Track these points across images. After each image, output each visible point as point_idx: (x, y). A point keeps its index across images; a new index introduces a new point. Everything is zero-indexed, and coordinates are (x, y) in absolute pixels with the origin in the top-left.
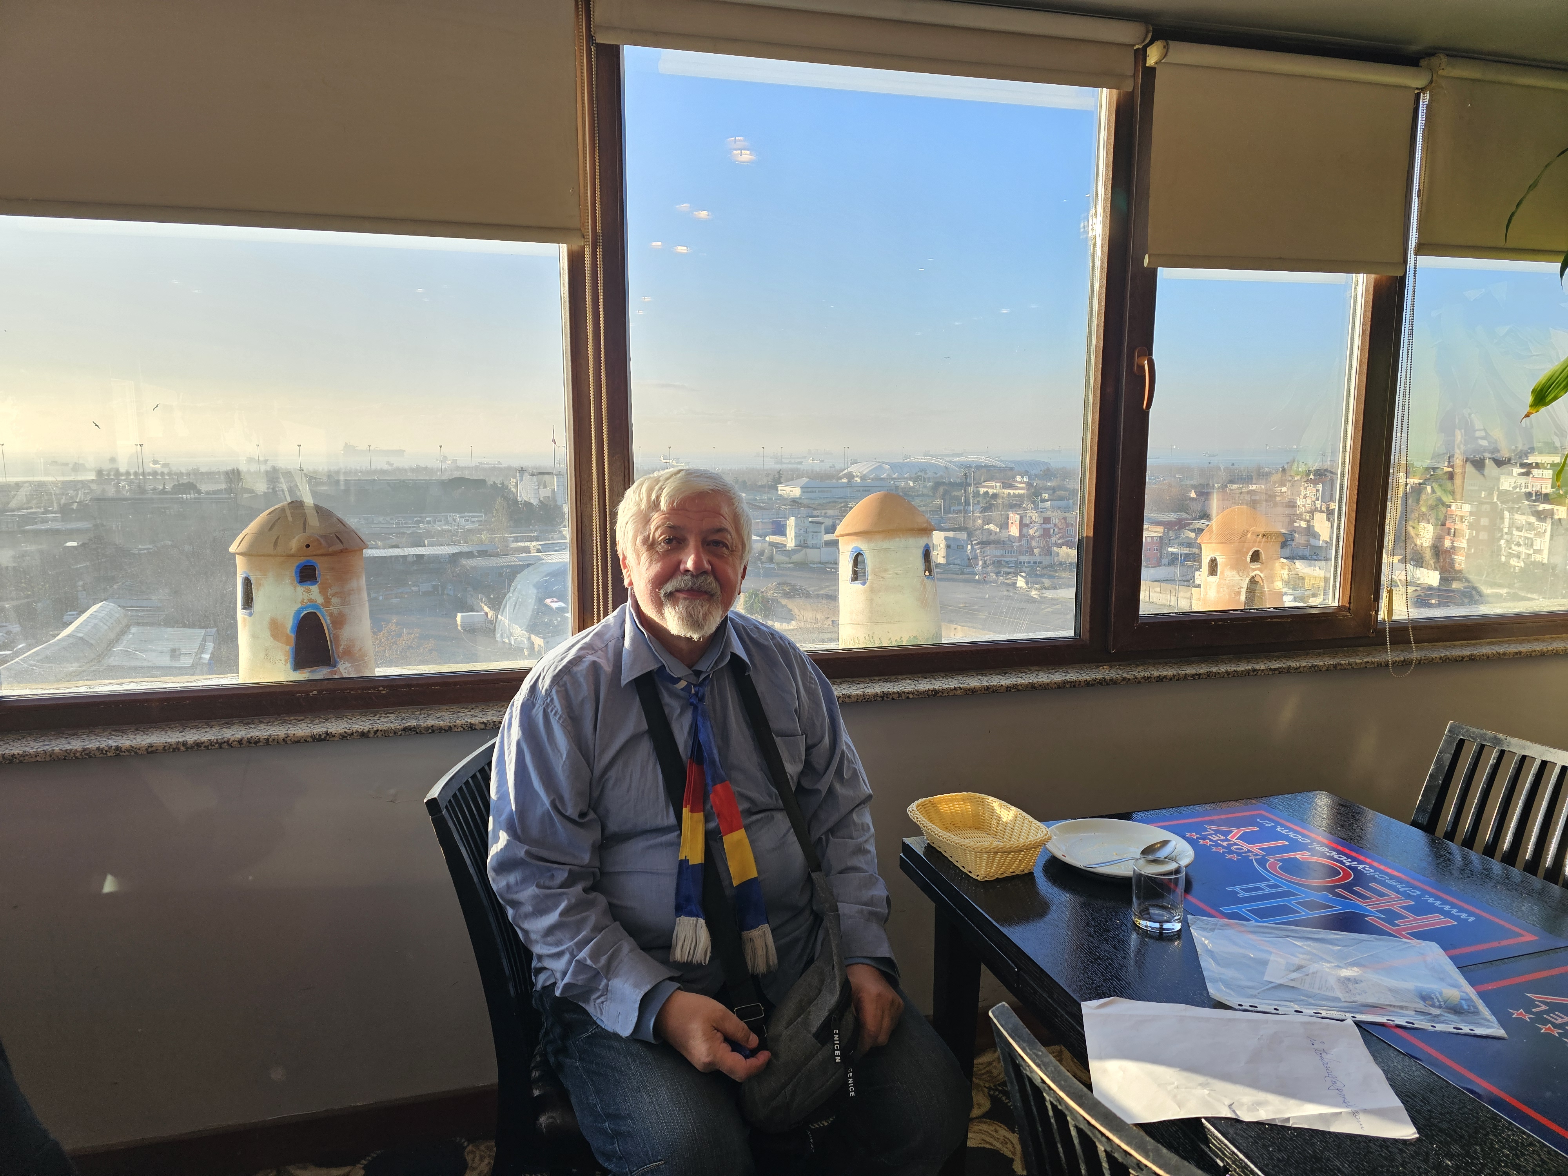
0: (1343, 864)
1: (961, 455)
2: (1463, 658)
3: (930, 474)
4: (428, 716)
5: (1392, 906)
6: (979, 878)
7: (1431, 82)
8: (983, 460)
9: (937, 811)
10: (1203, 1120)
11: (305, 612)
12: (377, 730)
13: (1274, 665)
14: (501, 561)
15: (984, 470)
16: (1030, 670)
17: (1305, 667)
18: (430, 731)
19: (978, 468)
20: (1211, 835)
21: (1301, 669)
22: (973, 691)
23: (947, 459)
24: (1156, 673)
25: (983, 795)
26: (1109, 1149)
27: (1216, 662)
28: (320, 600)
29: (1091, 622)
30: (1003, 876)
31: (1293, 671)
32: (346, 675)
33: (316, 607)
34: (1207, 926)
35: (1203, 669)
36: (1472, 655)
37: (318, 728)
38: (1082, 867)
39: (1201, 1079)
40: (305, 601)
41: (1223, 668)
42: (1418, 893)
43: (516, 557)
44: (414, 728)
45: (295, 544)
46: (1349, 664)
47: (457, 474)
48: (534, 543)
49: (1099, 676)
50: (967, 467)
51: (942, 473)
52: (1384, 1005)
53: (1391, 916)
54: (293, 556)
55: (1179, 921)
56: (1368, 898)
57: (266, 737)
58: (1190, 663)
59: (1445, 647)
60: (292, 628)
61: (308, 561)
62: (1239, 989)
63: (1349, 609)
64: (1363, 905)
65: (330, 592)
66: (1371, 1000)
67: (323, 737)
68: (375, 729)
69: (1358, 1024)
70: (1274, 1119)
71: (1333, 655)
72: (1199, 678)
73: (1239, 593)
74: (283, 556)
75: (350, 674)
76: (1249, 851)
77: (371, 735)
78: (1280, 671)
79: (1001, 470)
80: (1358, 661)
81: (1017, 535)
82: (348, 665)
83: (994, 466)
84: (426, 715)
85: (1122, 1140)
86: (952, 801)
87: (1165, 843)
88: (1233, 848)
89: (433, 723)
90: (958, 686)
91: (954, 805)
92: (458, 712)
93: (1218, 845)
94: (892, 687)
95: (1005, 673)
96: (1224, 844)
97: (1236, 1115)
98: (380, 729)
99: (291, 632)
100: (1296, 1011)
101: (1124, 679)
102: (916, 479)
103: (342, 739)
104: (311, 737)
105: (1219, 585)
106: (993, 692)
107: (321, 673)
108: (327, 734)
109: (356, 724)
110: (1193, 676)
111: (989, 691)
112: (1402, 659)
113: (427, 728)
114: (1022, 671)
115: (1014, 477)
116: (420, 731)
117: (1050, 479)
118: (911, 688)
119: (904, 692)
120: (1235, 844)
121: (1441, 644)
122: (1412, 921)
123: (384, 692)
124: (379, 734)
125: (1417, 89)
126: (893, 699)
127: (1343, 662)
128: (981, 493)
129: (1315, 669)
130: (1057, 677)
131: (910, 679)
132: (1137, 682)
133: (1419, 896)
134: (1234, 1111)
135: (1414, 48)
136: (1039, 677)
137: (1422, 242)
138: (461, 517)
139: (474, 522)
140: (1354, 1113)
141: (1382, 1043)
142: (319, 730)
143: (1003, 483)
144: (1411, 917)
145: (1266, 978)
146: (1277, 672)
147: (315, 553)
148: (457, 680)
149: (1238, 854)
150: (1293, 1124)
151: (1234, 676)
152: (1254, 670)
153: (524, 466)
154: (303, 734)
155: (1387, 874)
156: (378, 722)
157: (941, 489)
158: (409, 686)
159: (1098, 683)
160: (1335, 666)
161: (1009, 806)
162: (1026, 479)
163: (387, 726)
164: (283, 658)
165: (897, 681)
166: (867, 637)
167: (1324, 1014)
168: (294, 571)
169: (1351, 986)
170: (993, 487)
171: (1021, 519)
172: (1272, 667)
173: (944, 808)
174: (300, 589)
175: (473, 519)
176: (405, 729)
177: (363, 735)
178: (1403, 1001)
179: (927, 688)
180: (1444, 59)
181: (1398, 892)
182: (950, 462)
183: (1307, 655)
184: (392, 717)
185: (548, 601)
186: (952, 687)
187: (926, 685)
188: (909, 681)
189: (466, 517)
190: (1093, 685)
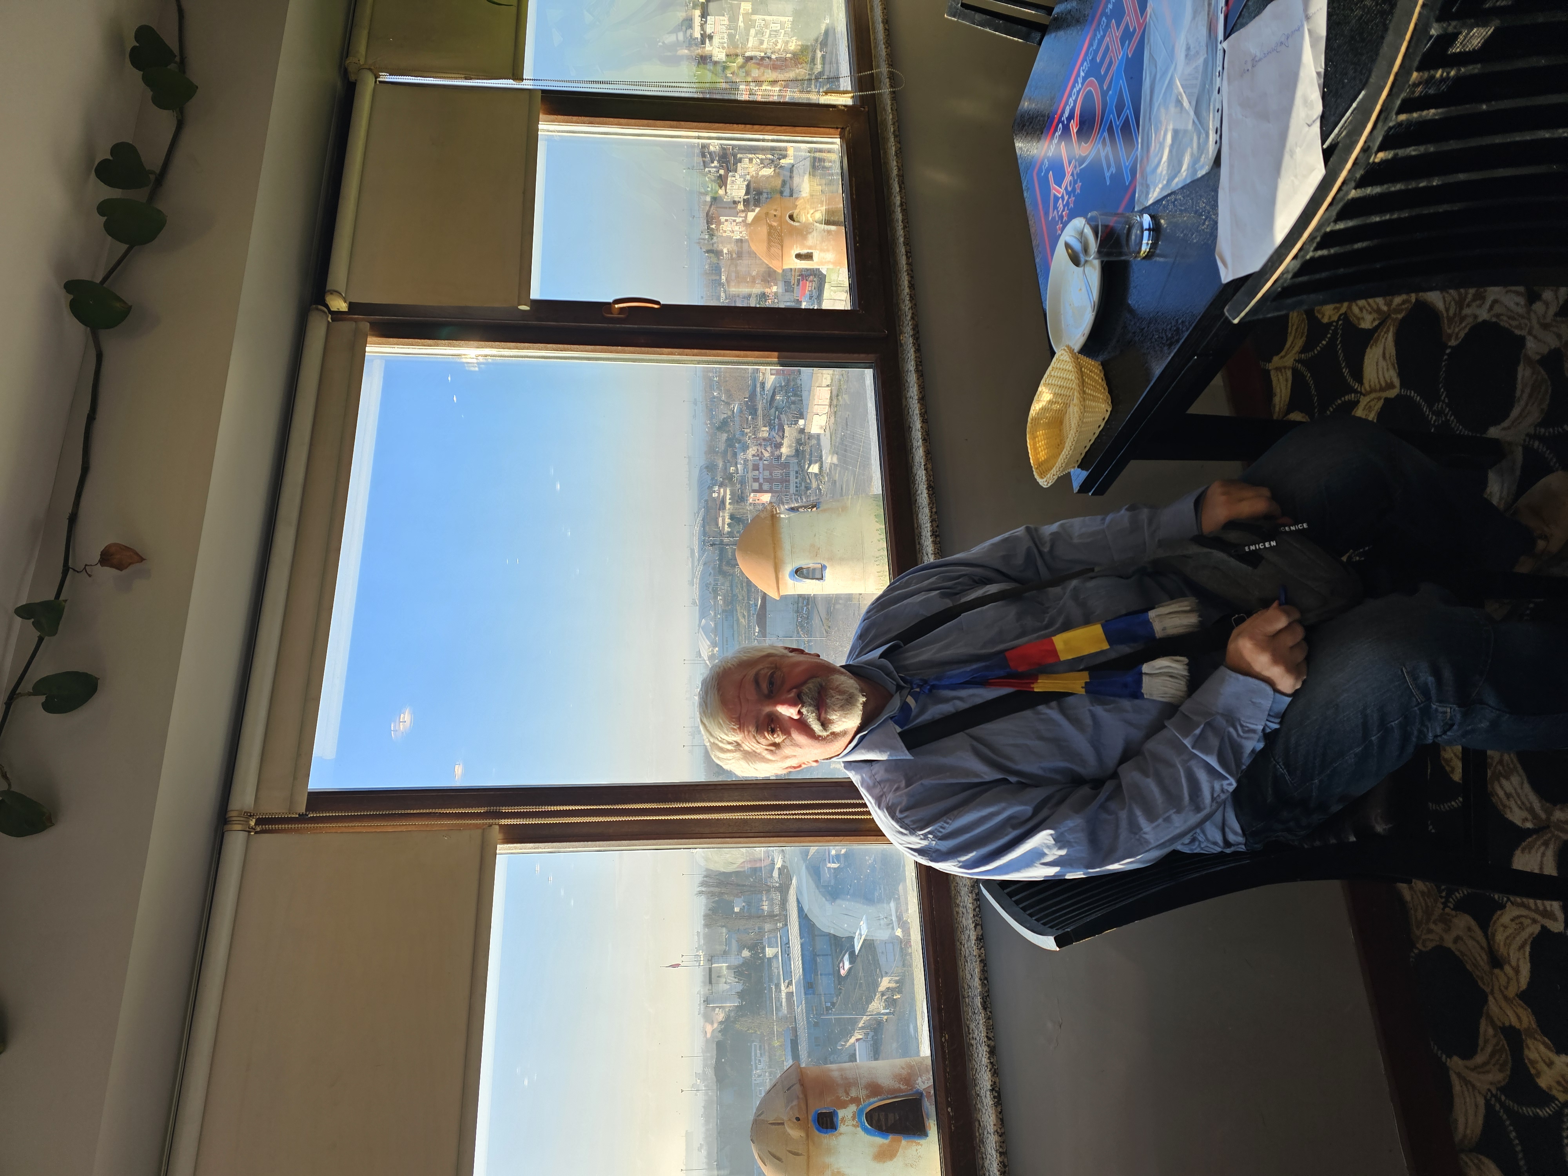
0: (1080, 90)
1: (692, 551)
2: (885, 29)
3: (711, 580)
4: (970, 987)
5: (1117, 37)
6: (1110, 409)
7: (370, 69)
8: (697, 529)
9: (1046, 461)
10: (1325, 146)
11: (866, 1124)
12: (987, 1037)
13: (896, 188)
14: (802, 1024)
15: (707, 528)
16: (906, 406)
17: (897, 162)
18: (986, 982)
19: (705, 534)
20: (1058, 212)
21: (900, 165)
22: (928, 453)
23: (696, 564)
24: (907, 290)
25: (1029, 420)
26: (1353, 184)
27: (894, 240)
28: (853, 1108)
29: (859, 353)
30: (1107, 388)
31: (901, 172)
32: (931, 1082)
33: (860, 1111)
34: (1145, 192)
35: (902, 250)
36: (883, 22)
37: (987, 1101)
38: (1094, 314)
39: (1287, 158)
40: (855, 1123)
41: (900, 233)
42: (1104, 19)
43: (798, 1007)
44: (983, 998)
45: (795, 1133)
46: (894, 124)
47: (711, 1073)
48: (783, 988)
49: (911, 340)
50: (704, 545)
51: (710, 569)
52: (1208, 21)
53: (1127, 35)
54: (807, 1135)
55: (1141, 216)
56: (1111, 59)
57: (998, 1155)
58: (896, 263)
59: (876, 47)
60: (883, 1138)
61: (814, 1121)
62: (1202, 148)
63: (842, 128)
64: (1117, 62)
65: (844, 1098)
66: (1204, 31)
67: (996, 1094)
68: (986, 1039)
69: (1226, 37)
70: (1319, 85)
71: (886, 140)
72: (910, 253)
73: (829, 232)
74: (808, 1145)
75: (930, 1078)
76: (1072, 175)
77: (992, 1044)
78: (901, 184)
79: (708, 509)
80: (891, 117)
81: (770, 495)
82: (919, 1080)
83: (703, 520)
84: (970, 990)
85: (1344, 168)
86: (1035, 449)
87: (1067, 246)
88: (1069, 189)
89: (977, 979)
90: (923, 467)
91: (1040, 447)
92: (965, 957)
93: (1068, 203)
94: (926, 529)
95: (910, 427)
96: (1066, 198)
97: (1317, 118)
98: (985, 1034)
99: (887, 1139)
100: (1219, 92)
101: (912, 318)
102: (715, 591)
103: (997, 1074)
104: (996, 1106)
105: (822, 250)
106: (928, 435)
107: (929, 1107)
108: (992, 1090)
109: (981, 1061)
110: (908, 258)
111: (927, 438)
112: (888, 80)
113: (983, 985)
114: (906, 413)
115: (714, 499)
116: (986, 992)
117: (716, 465)
118: (926, 511)
119: (931, 517)
120: (1066, 189)
121: (873, 51)
122: (1130, 18)
123: (947, 1036)
124: (991, 1035)
125: (376, 82)
126: (937, 526)
127: (892, 130)
128: (729, 530)
129: (899, 153)
130: (912, 379)
131: (917, 515)
132: (914, 307)
133: (1107, 17)
134: (1314, 121)
135: (339, 84)
136: (912, 395)
137: (511, 75)
138: (756, 1069)
139: (761, 1054)
140: (1308, 18)
141: (1243, 13)
142: (989, 1099)
143: (719, 509)
144: (1126, 19)
145: (1190, 126)
146: (903, 186)
147: (805, 1112)
148: (932, 960)
149: (1075, 182)
150: (1321, 68)
151: (907, 222)
152: (901, 205)
153: (702, 999)
154: (994, 1116)
155: (1088, 49)
156: (978, 1039)
157: (725, 568)
158: (939, 1010)
159: (917, 341)
160: (896, 136)
161: (1038, 393)
162: (716, 488)
163: (982, 1028)
164: (914, 1148)
165: (919, 526)
166: (877, 563)
167: (1220, 68)
168: (823, 1135)
169: (1192, 52)
170: (724, 520)
171: (755, 491)
172: (898, 189)
173: (1042, 455)
174: (842, 1128)
175: (758, 1055)
176: (985, 1008)
177: (992, 1052)
178: (1204, 4)
179: (926, 495)
180: (350, 60)
181: (1103, 37)
182: (699, 560)
183: (886, 163)
184: (973, 1026)
185: (843, 972)
186: (924, 472)
187: (923, 497)
188: (920, 515)
189: (756, 1063)
190: (919, 345)
